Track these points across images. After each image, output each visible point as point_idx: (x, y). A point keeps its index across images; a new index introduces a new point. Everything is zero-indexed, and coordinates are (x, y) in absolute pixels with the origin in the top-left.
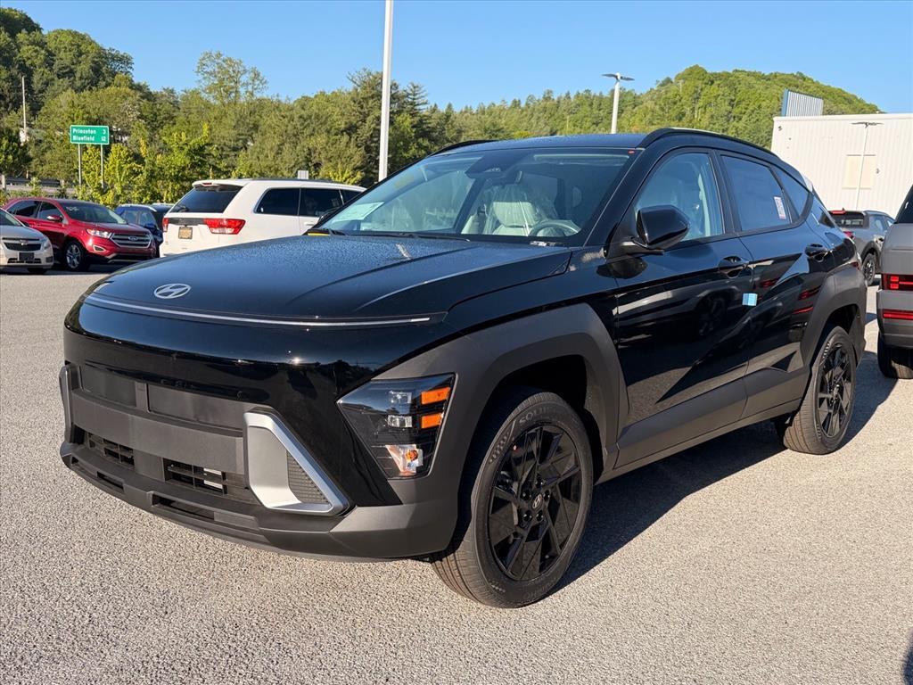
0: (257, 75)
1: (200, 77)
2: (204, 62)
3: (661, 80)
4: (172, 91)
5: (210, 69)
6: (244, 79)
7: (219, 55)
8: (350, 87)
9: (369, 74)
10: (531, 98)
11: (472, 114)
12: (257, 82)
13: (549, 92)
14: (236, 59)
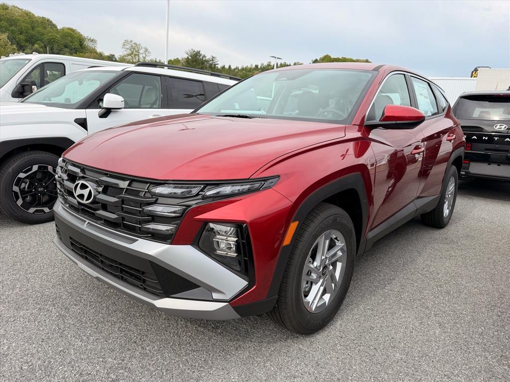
0: (146, 50)
1: (124, 50)
2: (125, 44)
3: (314, 59)
4: (114, 55)
5: (127, 47)
6: (141, 51)
7: (131, 41)
8: (186, 56)
9: (194, 51)
10: (262, 64)
11: (238, 70)
12: (147, 53)
13: (270, 62)
14: (138, 43)
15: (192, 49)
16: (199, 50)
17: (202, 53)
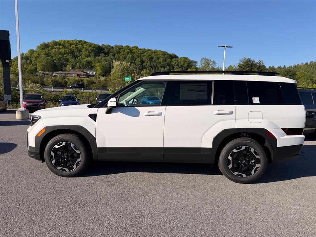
5: (203, 62)
6: (211, 63)
7: (205, 58)
9: (246, 59)
12: (214, 64)
14: (209, 58)
15: (244, 58)
16: (249, 58)
17: (252, 59)
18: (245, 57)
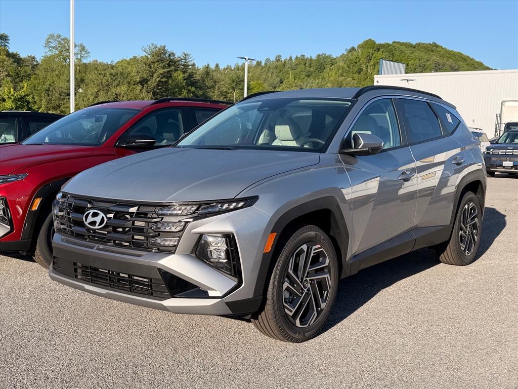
18: (155, 43)
